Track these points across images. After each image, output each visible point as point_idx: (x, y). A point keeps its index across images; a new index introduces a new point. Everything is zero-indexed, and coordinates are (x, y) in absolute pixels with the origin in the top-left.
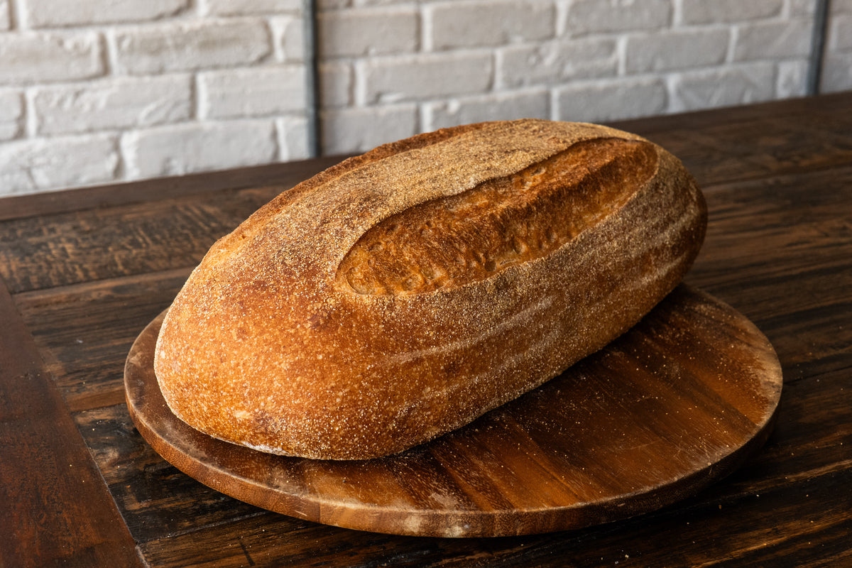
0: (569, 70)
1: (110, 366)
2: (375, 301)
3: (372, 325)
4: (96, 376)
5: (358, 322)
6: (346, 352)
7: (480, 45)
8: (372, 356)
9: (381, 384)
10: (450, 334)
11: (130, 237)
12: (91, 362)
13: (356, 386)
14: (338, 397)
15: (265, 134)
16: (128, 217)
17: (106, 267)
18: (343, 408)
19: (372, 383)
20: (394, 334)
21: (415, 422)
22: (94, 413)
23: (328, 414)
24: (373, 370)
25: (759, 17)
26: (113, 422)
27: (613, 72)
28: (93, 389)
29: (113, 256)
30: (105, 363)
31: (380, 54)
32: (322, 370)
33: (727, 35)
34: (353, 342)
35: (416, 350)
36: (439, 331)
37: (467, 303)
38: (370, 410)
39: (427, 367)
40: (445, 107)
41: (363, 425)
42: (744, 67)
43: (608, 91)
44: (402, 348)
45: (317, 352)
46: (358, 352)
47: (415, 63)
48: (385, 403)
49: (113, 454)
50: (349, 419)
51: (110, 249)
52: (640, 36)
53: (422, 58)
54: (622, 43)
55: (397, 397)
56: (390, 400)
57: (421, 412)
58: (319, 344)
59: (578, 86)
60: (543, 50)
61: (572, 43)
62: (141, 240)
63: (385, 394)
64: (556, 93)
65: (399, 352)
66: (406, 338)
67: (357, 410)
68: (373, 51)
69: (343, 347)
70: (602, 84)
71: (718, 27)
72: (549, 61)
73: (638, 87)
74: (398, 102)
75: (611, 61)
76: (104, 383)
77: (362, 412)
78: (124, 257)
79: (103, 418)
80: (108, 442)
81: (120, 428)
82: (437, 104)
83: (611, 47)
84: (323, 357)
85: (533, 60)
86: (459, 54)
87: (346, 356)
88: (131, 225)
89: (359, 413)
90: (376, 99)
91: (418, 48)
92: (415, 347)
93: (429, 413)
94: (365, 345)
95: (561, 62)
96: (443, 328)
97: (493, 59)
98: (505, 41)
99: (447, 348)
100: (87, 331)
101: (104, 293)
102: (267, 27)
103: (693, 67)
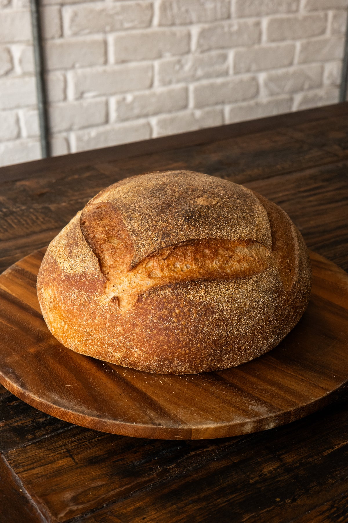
0: (200, 73)
7: (144, 59)
15: (12, 121)
25: (313, 36)
27: (226, 73)
31: (82, 67)
33: (294, 47)
40: (124, 99)
42: (304, 67)
43: (224, 85)
47: (105, 72)
52: (242, 49)
53: (108, 68)
54: (231, 55)
59: (205, 82)
60: (183, 61)
61: (201, 56)
64: (192, 87)
68: (77, 65)
70: (219, 81)
71: (289, 42)
72: (187, 68)
73: (241, 82)
74: (94, 97)
75: (224, 66)
82: (119, 97)
83: (225, 57)
85: (177, 67)
86: (132, 65)
90: (80, 96)
91: (106, 62)
95: (195, 68)
97: (153, 67)
98: (160, 56)
102: (9, 52)
103: (274, 68)
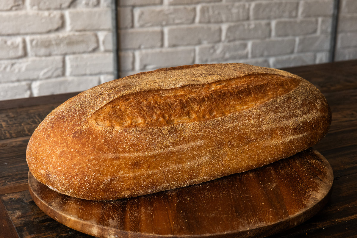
0: (227, 55)
1: (20, 174)
2: (103, 129)
3: (99, 139)
4: (12, 179)
5: (93, 137)
6: (84, 149)
7: (188, 45)
8: (95, 152)
9: (97, 166)
10: (137, 149)
11: (32, 120)
12: (11, 172)
13: (85, 165)
14: (76, 169)
15: (95, 82)
16: (32, 111)
17: (20, 132)
18: (78, 174)
19: (92, 165)
20: (108, 145)
21: (115, 187)
22: (11, 195)
23: (71, 176)
24: (94, 159)
25: (308, 34)
26: (19, 199)
27: (246, 57)
28: (11, 184)
29: (23, 127)
30: (18, 173)
31: (145, 48)
32: (72, 156)
33: (294, 41)
34: (88, 145)
35: (117, 153)
36: (131, 146)
37: (150, 136)
38: (90, 177)
39: (122, 162)
41: (87, 183)
42: (302, 55)
44: (110, 152)
45: (72, 148)
46: (88, 150)
47: (161, 52)
48: (98, 175)
49: (18, 213)
50: (80, 179)
51: (23, 124)
52: (257, 41)
53: (164, 50)
54: (250, 44)
55: (105, 173)
56: (100, 174)
57: (118, 182)
58: (73, 145)
60: (216, 47)
61: (228, 44)
62: (37, 121)
63: (99, 171)
65: (108, 153)
66: (113, 147)
67: (84, 176)
68: (142, 47)
69: (82, 147)
70: (242, 62)
71: (290, 38)
72: (218, 51)
74: (154, 68)
75: (245, 52)
76: (16, 182)
77: (87, 177)
78: (28, 127)
79: (15, 197)
80: (16, 208)
81: (23, 201)
83: (245, 46)
84: (74, 150)
85: (212, 51)
86: (180, 48)
87: (83, 151)
88: (33, 115)
89: (85, 178)
90: (144, 68)
91: (162, 46)
92: (117, 152)
93: (123, 183)
94: (93, 147)
95: (224, 52)
96: (134, 145)
97: (194, 51)
98: (199, 43)
99: (134, 155)
100: (10, 159)
101: (19, 143)
102: (96, 36)
103: (280, 55)
